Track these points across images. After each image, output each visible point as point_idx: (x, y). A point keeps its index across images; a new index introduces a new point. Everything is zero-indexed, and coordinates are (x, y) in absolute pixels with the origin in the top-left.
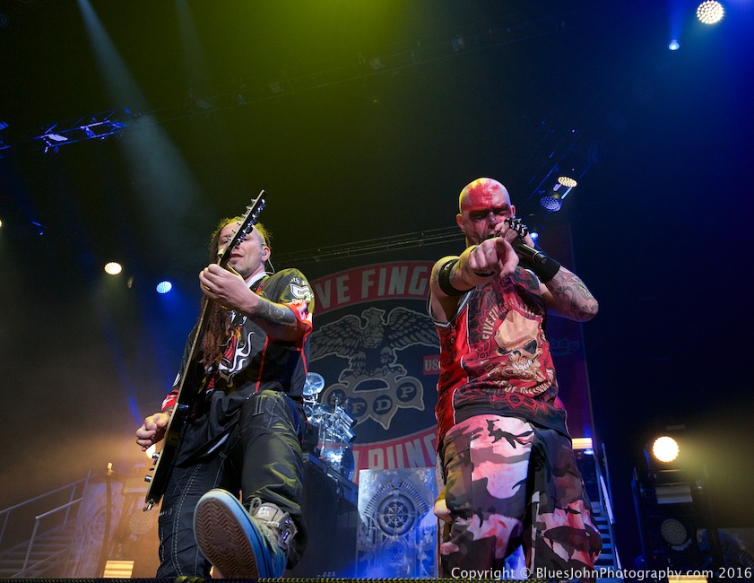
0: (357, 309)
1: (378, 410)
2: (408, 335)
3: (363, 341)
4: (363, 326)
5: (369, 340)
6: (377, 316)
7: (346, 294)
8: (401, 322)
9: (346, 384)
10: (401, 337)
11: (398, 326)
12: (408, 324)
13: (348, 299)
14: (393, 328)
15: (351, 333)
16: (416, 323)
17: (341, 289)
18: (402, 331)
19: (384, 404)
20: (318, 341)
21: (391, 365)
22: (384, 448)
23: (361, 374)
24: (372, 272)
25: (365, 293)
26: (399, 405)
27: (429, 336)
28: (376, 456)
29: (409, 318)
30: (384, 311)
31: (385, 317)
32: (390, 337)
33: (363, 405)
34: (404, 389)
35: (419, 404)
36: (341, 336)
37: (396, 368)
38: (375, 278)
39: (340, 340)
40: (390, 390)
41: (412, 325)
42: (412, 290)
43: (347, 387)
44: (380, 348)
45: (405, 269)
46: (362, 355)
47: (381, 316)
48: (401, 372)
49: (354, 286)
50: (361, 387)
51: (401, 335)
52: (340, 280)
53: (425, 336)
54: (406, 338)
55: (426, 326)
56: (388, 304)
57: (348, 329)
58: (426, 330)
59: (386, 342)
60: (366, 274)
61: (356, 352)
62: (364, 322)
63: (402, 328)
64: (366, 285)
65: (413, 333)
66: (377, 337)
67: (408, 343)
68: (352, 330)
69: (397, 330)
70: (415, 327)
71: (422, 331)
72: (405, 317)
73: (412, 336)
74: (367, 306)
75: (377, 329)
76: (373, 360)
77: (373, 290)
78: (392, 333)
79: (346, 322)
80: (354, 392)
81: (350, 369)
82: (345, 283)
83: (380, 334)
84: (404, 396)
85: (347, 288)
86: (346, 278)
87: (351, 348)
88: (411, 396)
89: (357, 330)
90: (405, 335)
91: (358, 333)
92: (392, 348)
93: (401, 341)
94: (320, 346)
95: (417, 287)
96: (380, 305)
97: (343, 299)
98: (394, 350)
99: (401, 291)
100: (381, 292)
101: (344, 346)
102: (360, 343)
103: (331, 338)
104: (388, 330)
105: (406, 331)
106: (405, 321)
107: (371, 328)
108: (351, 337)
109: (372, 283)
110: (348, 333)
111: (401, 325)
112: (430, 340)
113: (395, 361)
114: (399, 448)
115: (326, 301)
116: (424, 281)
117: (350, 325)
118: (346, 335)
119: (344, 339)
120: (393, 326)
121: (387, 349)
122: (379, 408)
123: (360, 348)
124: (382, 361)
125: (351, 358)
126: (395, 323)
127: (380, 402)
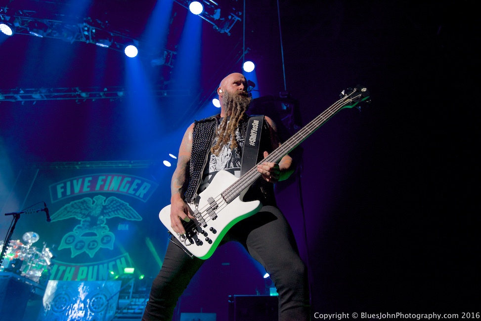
0: (91, 196)
1: (90, 247)
2: (114, 211)
3: (91, 212)
4: (93, 204)
5: (94, 212)
6: (101, 200)
7: (88, 187)
8: (112, 204)
9: (77, 233)
10: (110, 212)
11: (110, 206)
12: (115, 206)
13: (89, 189)
14: (107, 207)
15: (86, 207)
16: (119, 206)
17: (87, 184)
18: (111, 209)
19: (93, 245)
21: (102, 225)
22: (88, 266)
23: (86, 228)
25: (98, 188)
26: (101, 246)
27: (124, 213)
28: (83, 271)
29: (117, 202)
30: (105, 198)
31: (105, 201)
32: (105, 211)
33: (83, 244)
34: (105, 239)
35: (110, 247)
36: (80, 208)
37: (104, 227)
38: (105, 181)
39: (78, 211)
40: (98, 238)
41: (117, 206)
42: (121, 189)
43: (77, 234)
44: (98, 216)
45: (120, 178)
46: (88, 219)
47: (103, 201)
48: (106, 229)
49: (93, 183)
50: (84, 235)
51: (110, 210)
52: (87, 179)
53: (122, 213)
54: (112, 213)
55: (123, 208)
56: (107, 195)
57: (85, 205)
58: (123, 210)
59: (102, 213)
60: (101, 178)
61: (86, 217)
62: (94, 202)
63: (112, 207)
64: (100, 183)
65: (117, 210)
66: (98, 211)
67: (113, 215)
68: (87, 206)
69: (109, 208)
70: (118, 207)
71: (121, 211)
72: (114, 202)
73: (116, 212)
74: (97, 194)
75: (99, 207)
76: (94, 222)
77: (102, 187)
78: (106, 209)
79: (84, 201)
80: (80, 237)
81: (81, 225)
82: (89, 181)
83: (100, 209)
84: (105, 241)
85: (89, 184)
86: (90, 179)
87: (84, 214)
88: (108, 242)
89: (89, 206)
90: (112, 211)
91: (89, 208)
92: (104, 217)
93: (110, 214)
94: (68, 212)
95: (124, 187)
96: (103, 194)
97: (86, 189)
98: (105, 218)
99: (116, 189)
100: (106, 188)
101: (81, 213)
102: (89, 213)
103: (75, 208)
104: (104, 208)
105: (113, 209)
106: (115, 204)
107: (97, 205)
108: (85, 209)
110: (84, 207)
111: (112, 206)
112: (124, 215)
113: (104, 223)
114: (96, 267)
115: (77, 190)
116: (128, 185)
117: (86, 203)
118: (83, 208)
119: (81, 210)
120: (108, 206)
121: (102, 217)
122: (91, 246)
123: (88, 215)
124: (98, 223)
125: (82, 220)
126: (109, 204)
127: (91, 244)
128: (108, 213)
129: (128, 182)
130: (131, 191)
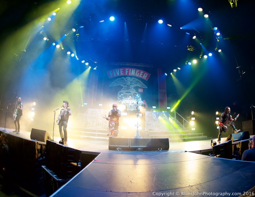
0: (125, 77)
3: (126, 83)
4: (126, 80)
6: (129, 79)
7: (122, 73)
13: (123, 74)
17: (121, 72)
20: (117, 82)
23: (126, 90)
24: (128, 69)
25: (126, 74)
29: (136, 80)
31: (131, 79)
36: (121, 81)
37: (133, 90)
38: (128, 71)
41: (136, 82)
42: (136, 75)
43: (123, 92)
46: (126, 86)
49: (124, 72)
50: (126, 92)
55: (139, 82)
56: (131, 77)
59: (131, 84)
60: (126, 70)
64: (127, 72)
66: (129, 83)
73: (136, 84)
74: (127, 76)
76: (128, 88)
81: (124, 89)
82: (122, 71)
85: (122, 72)
86: (122, 69)
87: (124, 84)
97: (122, 74)
98: (133, 86)
99: (134, 74)
100: (130, 74)
101: (122, 84)
103: (119, 81)
107: (128, 81)
108: (124, 82)
109: (128, 72)
111: (134, 81)
113: (133, 88)
115: (118, 74)
117: (123, 80)
121: (131, 86)
123: (126, 85)
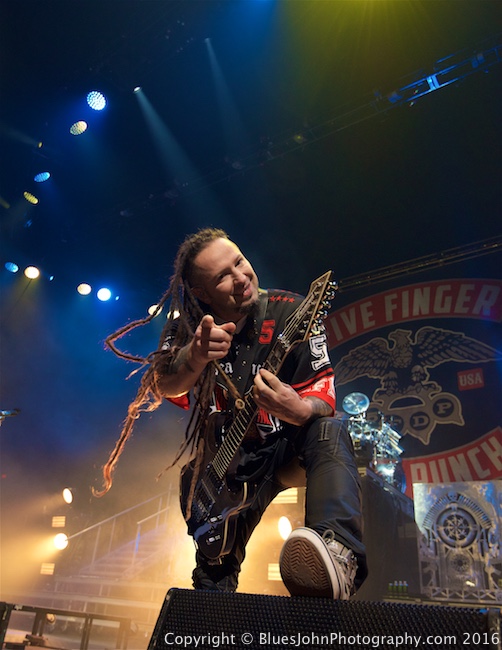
0: (383, 332)
1: (415, 426)
2: (438, 353)
3: (392, 362)
4: (391, 347)
5: (399, 359)
6: (404, 337)
7: (371, 319)
8: (429, 340)
9: (381, 403)
10: (432, 356)
11: (426, 344)
12: (436, 342)
13: (373, 323)
14: (422, 348)
15: (380, 355)
16: (445, 341)
17: (366, 316)
18: (432, 349)
19: (421, 421)
20: (349, 363)
21: (424, 383)
22: (427, 463)
23: (394, 392)
24: (395, 296)
25: (389, 316)
26: (436, 421)
27: (460, 352)
28: (419, 471)
29: (438, 336)
30: (411, 332)
31: (412, 337)
32: (420, 356)
33: (400, 421)
34: (441, 406)
35: (458, 419)
36: (370, 358)
37: (429, 386)
38: (398, 302)
39: (368, 363)
40: (426, 406)
41: (441, 342)
42: (437, 309)
43: (382, 405)
44: (411, 367)
45: (427, 290)
46: (393, 374)
47: (408, 337)
48: (435, 388)
49: (378, 311)
50: (396, 405)
51: (431, 353)
52: (364, 307)
53: (457, 352)
54: (436, 356)
55: (456, 343)
56: (414, 325)
57: (376, 352)
58: (457, 346)
59: (416, 361)
60: (388, 299)
61: (387, 372)
62: (391, 344)
63: (431, 347)
64: (389, 309)
65: (444, 350)
66: (406, 358)
67: (438, 361)
68: (380, 352)
69: (426, 348)
70: (444, 344)
71: (452, 348)
72: (433, 336)
73: (442, 354)
74: (393, 328)
75: (405, 349)
77: (397, 313)
78: (422, 351)
79: (373, 345)
80: (389, 409)
81: (382, 389)
82: (369, 309)
83: (409, 354)
84: (441, 411)
85: (371, 314)
86: (370, 304)
87: (381, 368)
88: (449, 412)
89: (386, 352)
90: (434, 353)
91: (387, 355)
92: (422, 366)
93: (431, 359)
94: (351, 369)
95: (442, 306)
96: (405, 326)
97: (368, 324)
98: (425, 368)
99: (426, 311)
100: (405, 313)
101: (374, 367)
102: (389, 363)
103: (362, 360)
104: (416, 350)
105: (436, 350)
106: (433, 339)
107: (400, 348)
108: (380, 358)
109: (395, 306)
110: (376, 354)
111: (430, 344)
112: (462, 356)
113: (427, 378)
114: (442, 462)
115: (352, 328)
116: (449, 299)
117: (378, 348)
118: (375, 357)
119: (374, 361)
120: (421, 345)
121: (418, 367)
122: (417, 425)
123: (390, 369)
124: (415, 379)
125: (383, 378)
126: (423, 342)
127: (416, 419)
128: (427, 358)
129: (446, 294)
130: (460, 309)
